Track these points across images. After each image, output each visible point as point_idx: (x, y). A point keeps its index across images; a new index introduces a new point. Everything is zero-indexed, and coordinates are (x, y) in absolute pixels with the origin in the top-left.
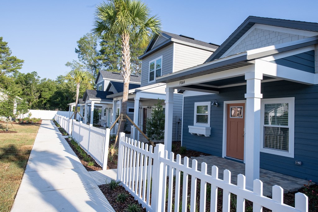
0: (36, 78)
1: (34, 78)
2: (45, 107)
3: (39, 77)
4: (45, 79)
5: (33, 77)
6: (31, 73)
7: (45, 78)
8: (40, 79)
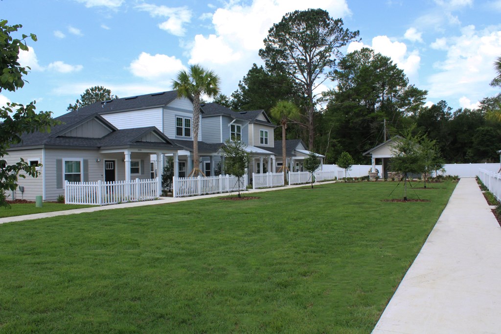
0: (446, 110)
1: (443, 112)
2: (466, 158)
3: (450, 109)
4: (460, 110)
5: (441, 111)
6: (437, 105)
7: (460, 108)
8: (452, 112)
